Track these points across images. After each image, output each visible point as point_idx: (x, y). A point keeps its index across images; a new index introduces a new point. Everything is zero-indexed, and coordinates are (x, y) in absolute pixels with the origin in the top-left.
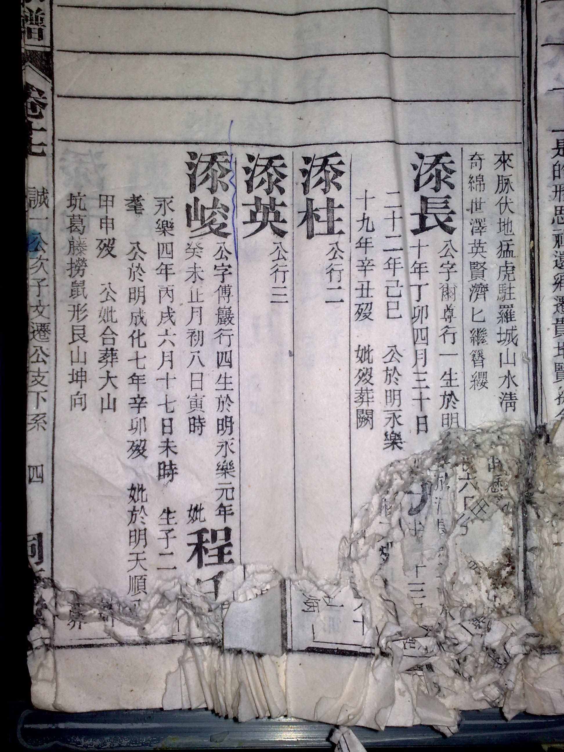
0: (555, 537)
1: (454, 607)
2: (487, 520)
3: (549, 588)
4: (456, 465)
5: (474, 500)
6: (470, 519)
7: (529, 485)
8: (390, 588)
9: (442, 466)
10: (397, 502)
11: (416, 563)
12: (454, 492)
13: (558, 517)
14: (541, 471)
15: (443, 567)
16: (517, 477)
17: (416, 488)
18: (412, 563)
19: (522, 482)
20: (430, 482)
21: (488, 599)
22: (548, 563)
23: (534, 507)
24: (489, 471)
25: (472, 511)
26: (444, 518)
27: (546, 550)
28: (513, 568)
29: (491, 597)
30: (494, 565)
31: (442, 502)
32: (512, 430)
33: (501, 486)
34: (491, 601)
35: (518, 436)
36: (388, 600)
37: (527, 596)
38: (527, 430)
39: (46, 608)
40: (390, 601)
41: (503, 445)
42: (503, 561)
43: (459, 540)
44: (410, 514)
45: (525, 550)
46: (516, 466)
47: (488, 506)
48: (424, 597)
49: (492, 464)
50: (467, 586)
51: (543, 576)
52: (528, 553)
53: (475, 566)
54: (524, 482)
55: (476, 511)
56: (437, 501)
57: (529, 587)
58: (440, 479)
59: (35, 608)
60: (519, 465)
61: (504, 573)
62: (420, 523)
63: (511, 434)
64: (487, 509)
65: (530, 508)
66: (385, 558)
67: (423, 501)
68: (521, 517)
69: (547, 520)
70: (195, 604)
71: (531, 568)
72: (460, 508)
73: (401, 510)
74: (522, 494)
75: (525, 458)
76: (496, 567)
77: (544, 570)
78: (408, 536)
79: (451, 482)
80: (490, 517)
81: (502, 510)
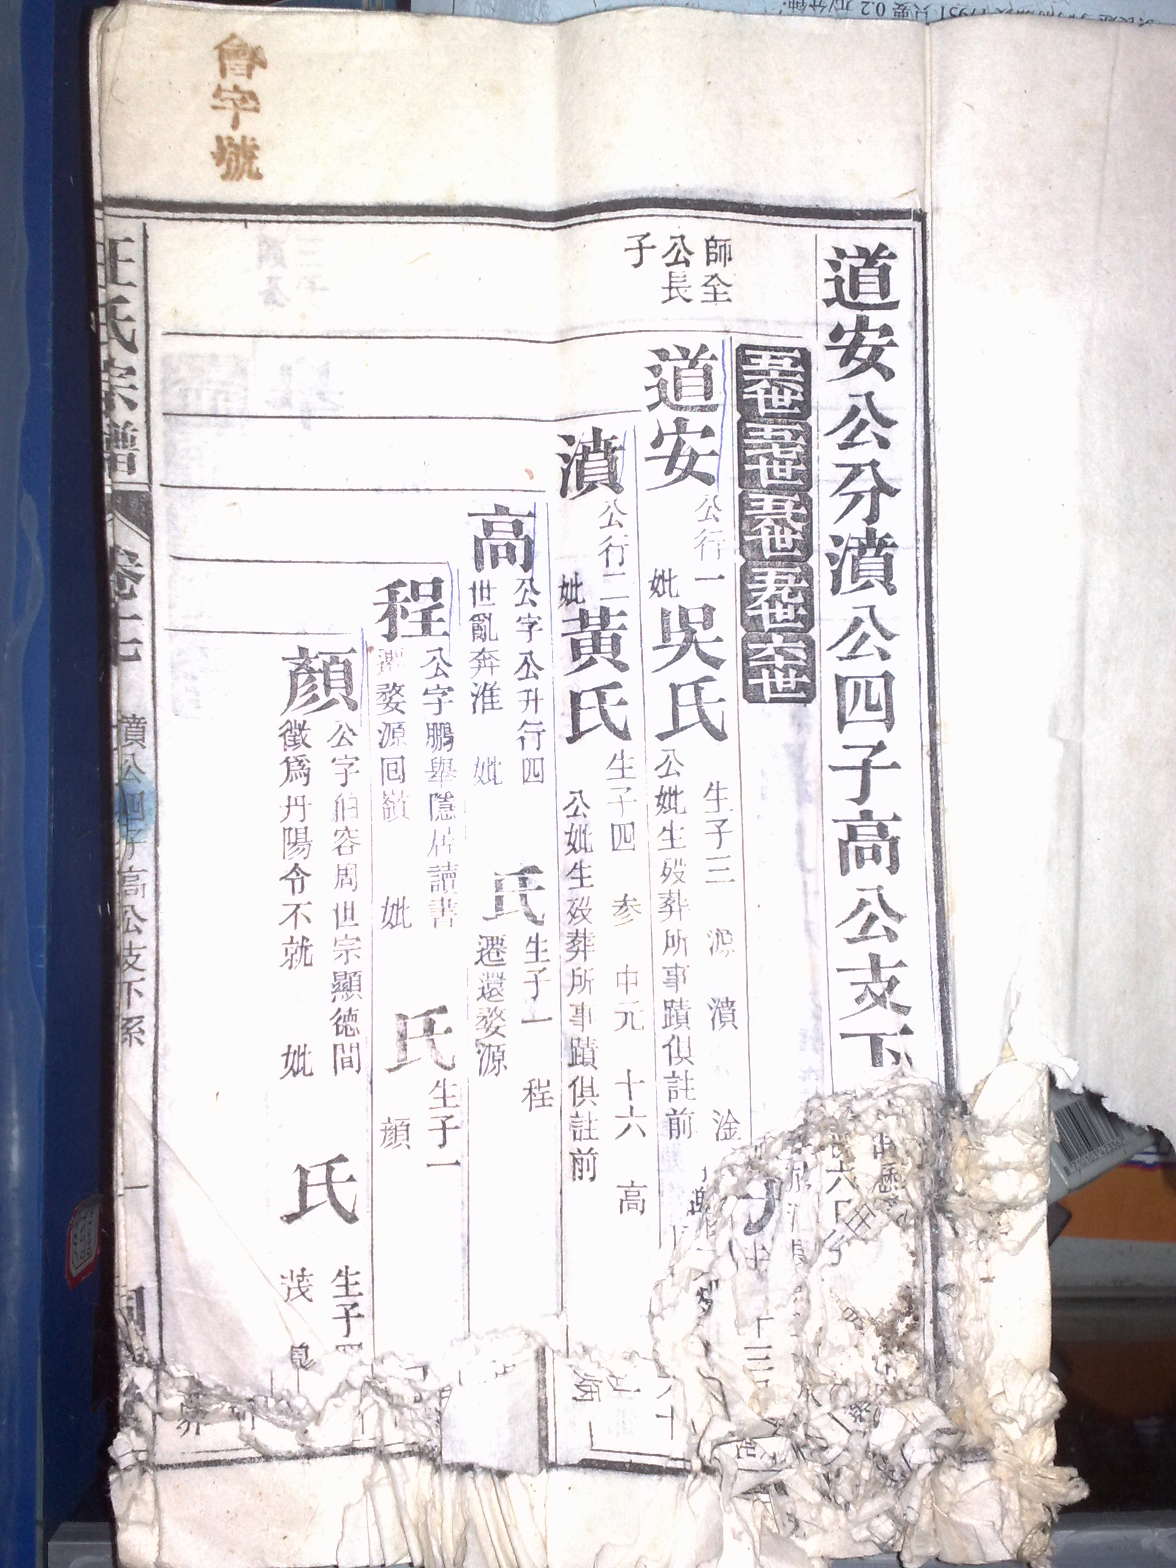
0: (982, 1268)
1: (820, 1384)
2: (872, 1240)
3: (974, 1353)
4: (822, 1148)
5: (852, 1206)
6: (845, 1239)
7: (941, 1181)
8: (714, 1356)
9: (799, 1151)
10: (726, 1213)
11: (756, 1314)
12: (819, 1194)
13: (988, 1235)
14: (959, 1159)
15: (801, 1319)
16: (920, 1167)
17: (757, 1188)
18: (751, 1313)
19: (929, 1178)
20: (779, 1179)
21: (876, 1369)
22: (971, 1311)
23: (948, 1218)
24: (876, 1157)
25: (847, 1224)
26: (802, 1238)
27: (968, 1289)
28: (916, 1319)
29: (881, 1367)
30: (886, 1314)
31: (799, 1210)
32: (909, 1092)
33: (896, 1180)
34: (881, 1373)
35: (919, 1100)
36: (710, 1378)
37: (938, 1366)
38: (934, 1093)
39: (141, 1400)
40: (713, 1378)
41: (897, 1116)
42: (899, 1307)
43: (829, 1272)
44: (747, 1233)
45: (936, 1289)
46: (919, 1148)
47: (874, 1216)
48: (770, 1369)
49: (879, 1146)
50: (841, 1349)
51: (964, 1333)
52: (939, 1294)
53: (855, 1316)
54: (932, 1176)
55: (854, 1225)
56: (791, 1209)
57: (941, 1350)
58: (795, 1172)
59: (122, 1400)
60: (924, 1147)
61: (901, 1328)
62: (764, 1248)
63: (907, 1099)
64: (873, 1222)
65: (943, 1221)
66: (706, 1307)
67: (769, 1210)
68: (927, 1233)
69: (969, 1238)
70: (393, 1391)
71: (945, 1318)
72: (829, 1222)
73: (732, 1228)
74: (929, 1196)
75: (932, 1136)
76: (888, 1317)
77: (965, 1324)
78: (743, 1269)
79: (814, 1176)
80: (876, 1235)
81: (897, 1222)
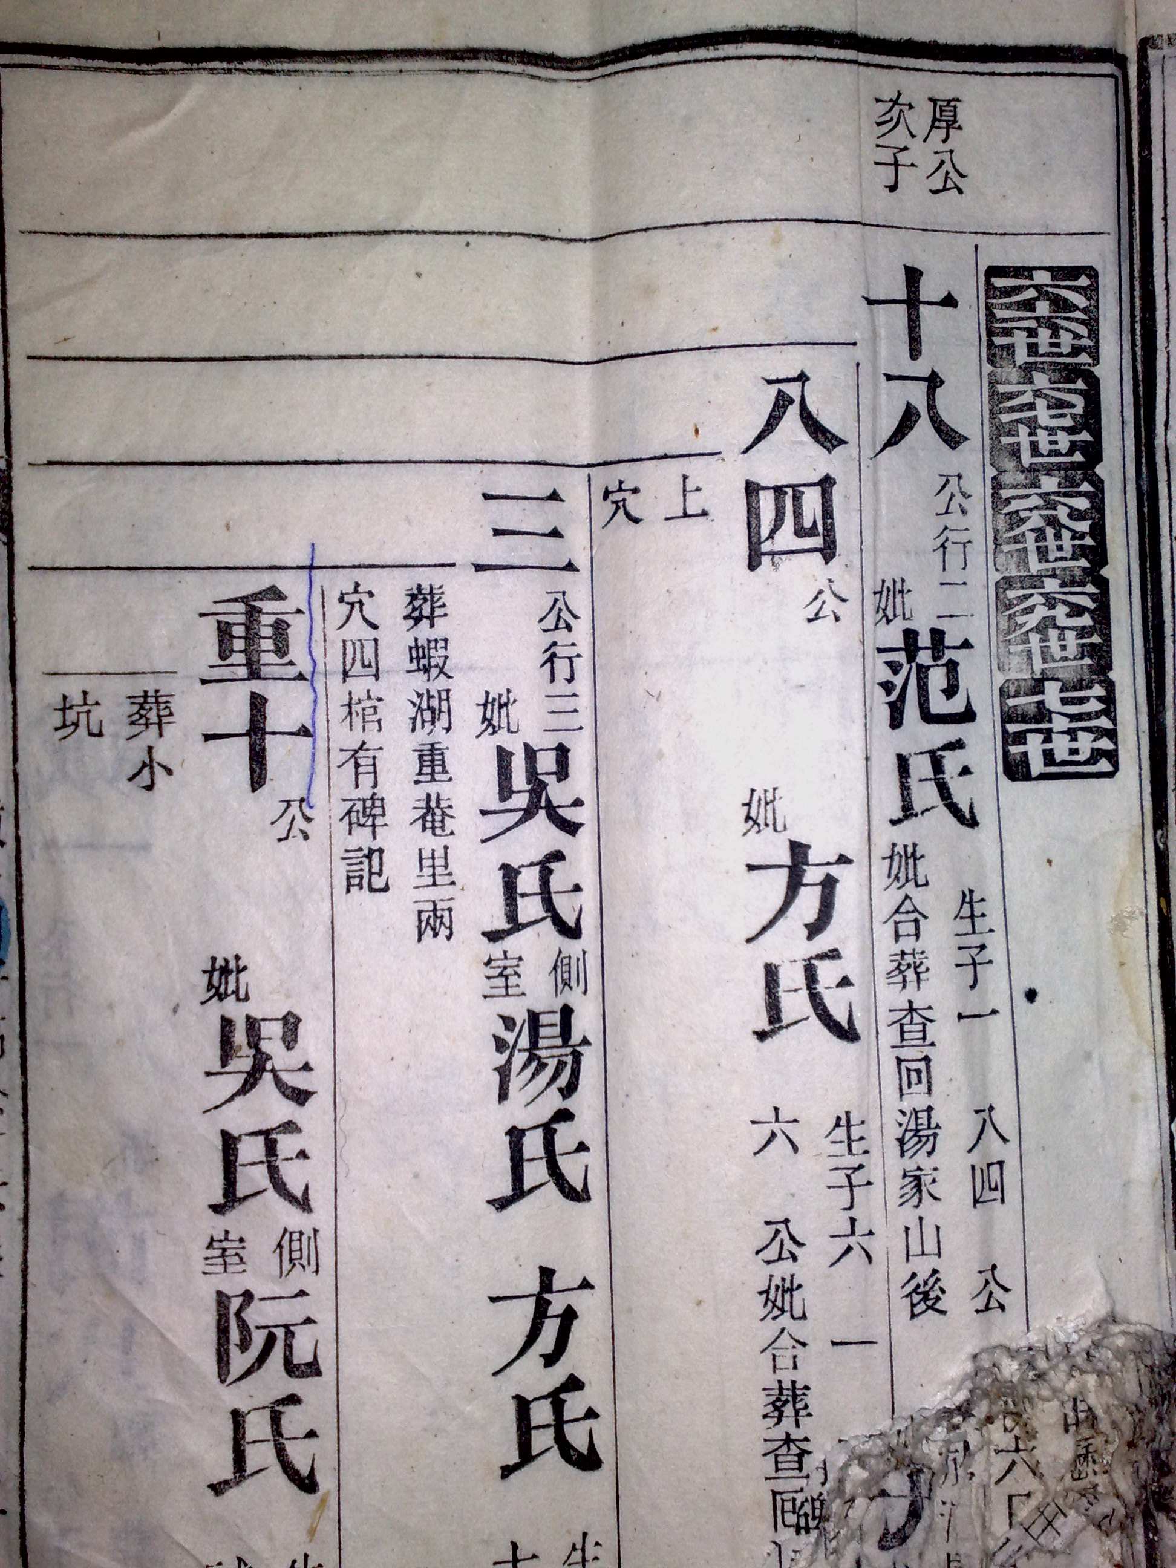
2: (1064, 1552)
4: (990, 1420)
5: (1033, 1502)
6: (1023, 1552)
7: (1162, 1467)
9: (957, 1427)
10: (853, 1523)
12: (985, 1487)
16: (1131, 1445)
17: (898, 1483)
19: (1143, 1457)
20: (930, 1468)
24: (1067, 1431)
25: (1027, 1530)
26: (962, 1551)
31: (958, 1512)
32: (1120, 1341)
33: (1094, 1462)
35: (1134, 1354)
38: (1157, 1344)
41: (1100, 1374)
44: (882, 1548)
46: (1129, 1417)
47: (1065, 1515)
49: (1071, 1414)
54: (1150, 1459)
55: (1035, 1530)
56: (946, 1510)
58: (951, 1456)
60: (1137, 1416)
63: (1118, 1353)
64: (1064, 1524)
65: (1163, 1522)
67: (914, 1514)
68: (1140, 1538)
72: (1000, 1526)
73: (861, 1539)
74: (1144, 1487)
75: (1151, 1402)
79: (978, 1465)
80: (1070, 1544)
81: (1099, 1527)
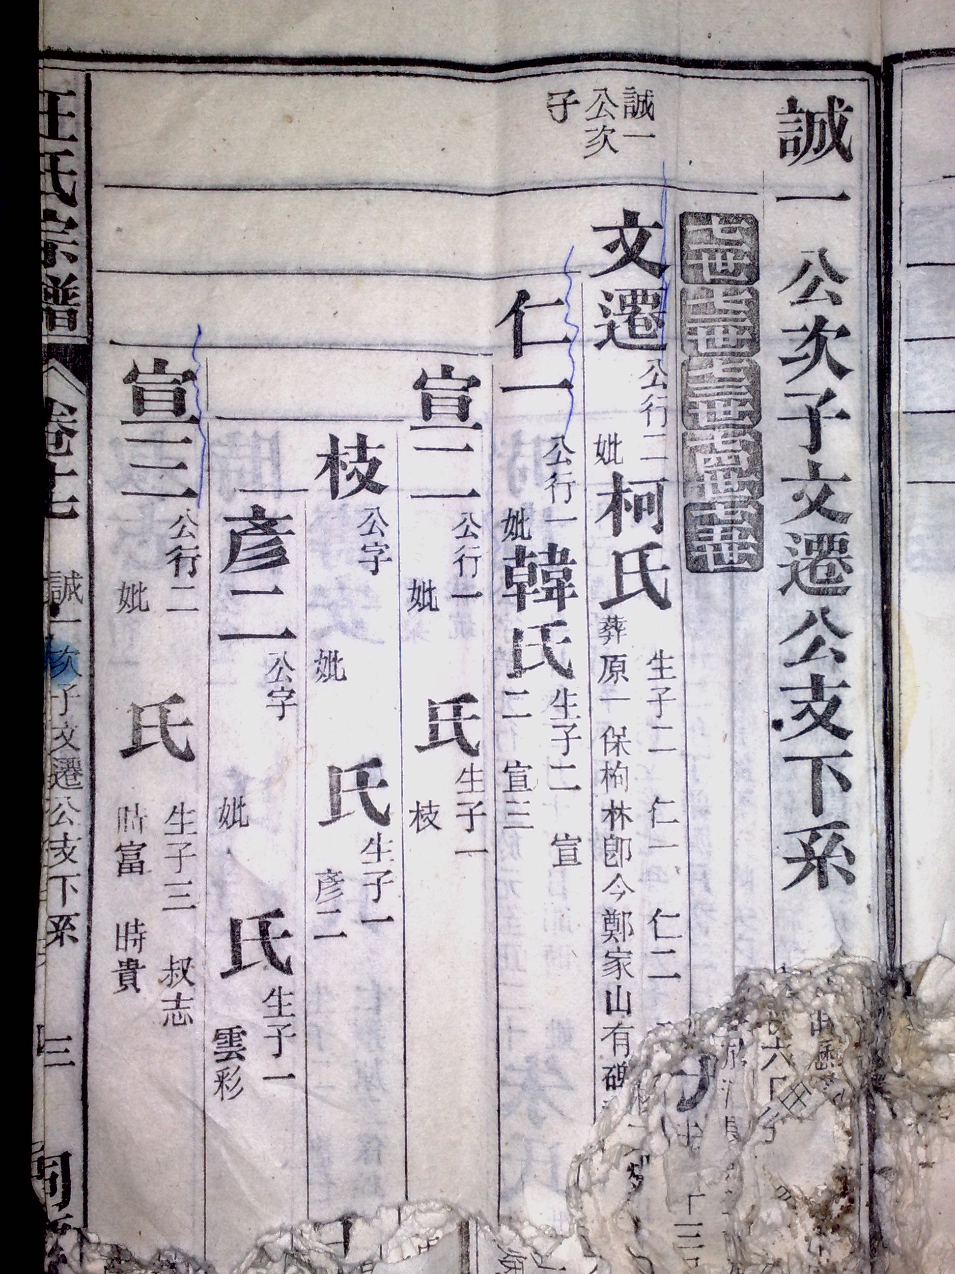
0: (921, 1153)
1: (751, 1264)
2: (808, 1118)
3: (911, 1240)
4: (758, 1024)
5: (787, 1083)
6: (779, 1117)
7: (879, 1061)
8: (644, 1233)
9: (735, 1028)
10: (659, 1091)
11: (688, 1191)
12: (754, 1071)
13: (928, 1119)
14: (898, 1039)
15: (733, 1197)
16: (857, 1045)
17: (691, 1065)
18: (682, 1190)
19: (866, 1057)
20: (715, 1056)
21: (809, 1250)
22: (909, 1196)
23: (886, 1099)
24: (813, 1034)
25: (782, 1102)
26: (736, 1115)
27: (906, 1173)
28: (852, 1201)
29: (814, 1248)
30: (820, 1194)
31: (734, 1087)
32: (850, 970)
33: (832, 1058)
34: (814, 1254)
35: (860, 979)
36: (639, 1257)
37: (873, 1251)
38: (874, 972)
39: (65, 1261)
40: (643, 1258)
41: (837, 993)
42: (834, 1187)
43: (761, 1150)
44: (679, 1110)
45: (872, 1171)
46: (857, 1026)
47: (810, 1094)
48: (701, 1246)
49: (816, 1023)
50: (774, 1228)
51: (901, 1219)
52: (876, 1176)
53: (788, 1195)
54: (870, 1055)
55: (789, 1103)
56: (726, 1086)
57: (876, 1236)
58: (730, 1049)
59: (47, 1261)
60: (862, 1025)
61: (836, 1209)
62: (697, 1125)
63: (849, 979)
64: (808, 1099)
65: (878, 1100)
66: (637, 1183)
67: (703, 1087)
68: (864, 1113)
69: (908, 1121)
70: (316, 1265)
71: (881, 1202)
72: (763, 1099)
73: (665, 1103)
74: (866, 1075)
75: (871, 1015)
76: (821, 1198)
77: (903, 1210)
78: (675, 1147)
79: (749, 1056)
80: (812, 1114)
81: (834, 1102)
